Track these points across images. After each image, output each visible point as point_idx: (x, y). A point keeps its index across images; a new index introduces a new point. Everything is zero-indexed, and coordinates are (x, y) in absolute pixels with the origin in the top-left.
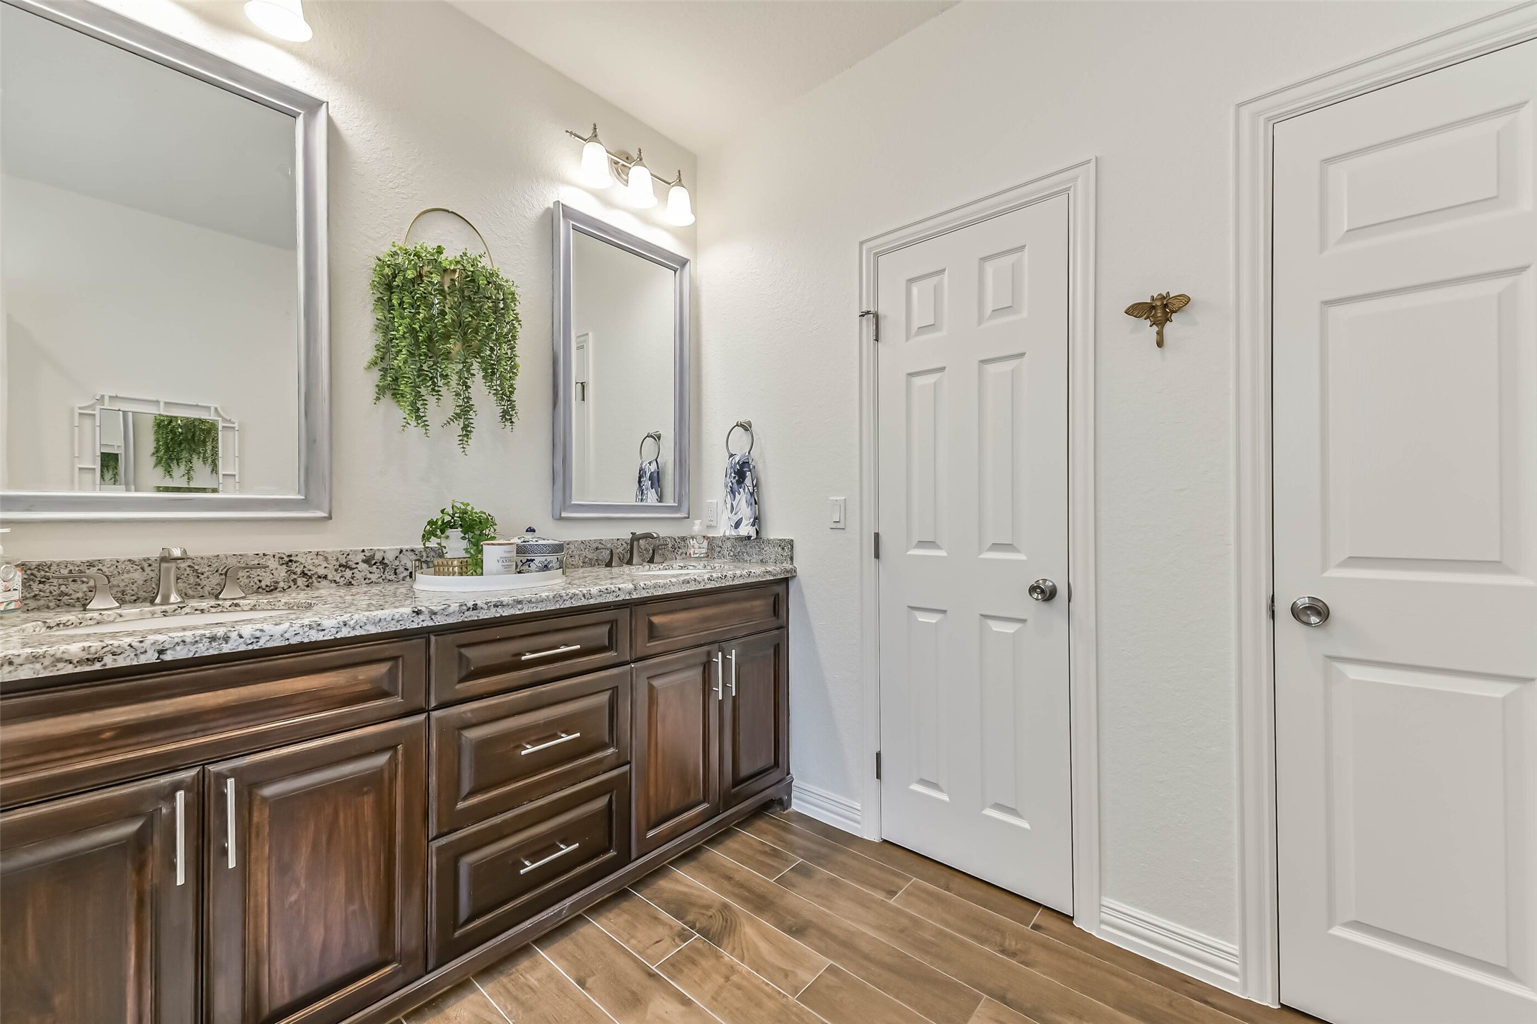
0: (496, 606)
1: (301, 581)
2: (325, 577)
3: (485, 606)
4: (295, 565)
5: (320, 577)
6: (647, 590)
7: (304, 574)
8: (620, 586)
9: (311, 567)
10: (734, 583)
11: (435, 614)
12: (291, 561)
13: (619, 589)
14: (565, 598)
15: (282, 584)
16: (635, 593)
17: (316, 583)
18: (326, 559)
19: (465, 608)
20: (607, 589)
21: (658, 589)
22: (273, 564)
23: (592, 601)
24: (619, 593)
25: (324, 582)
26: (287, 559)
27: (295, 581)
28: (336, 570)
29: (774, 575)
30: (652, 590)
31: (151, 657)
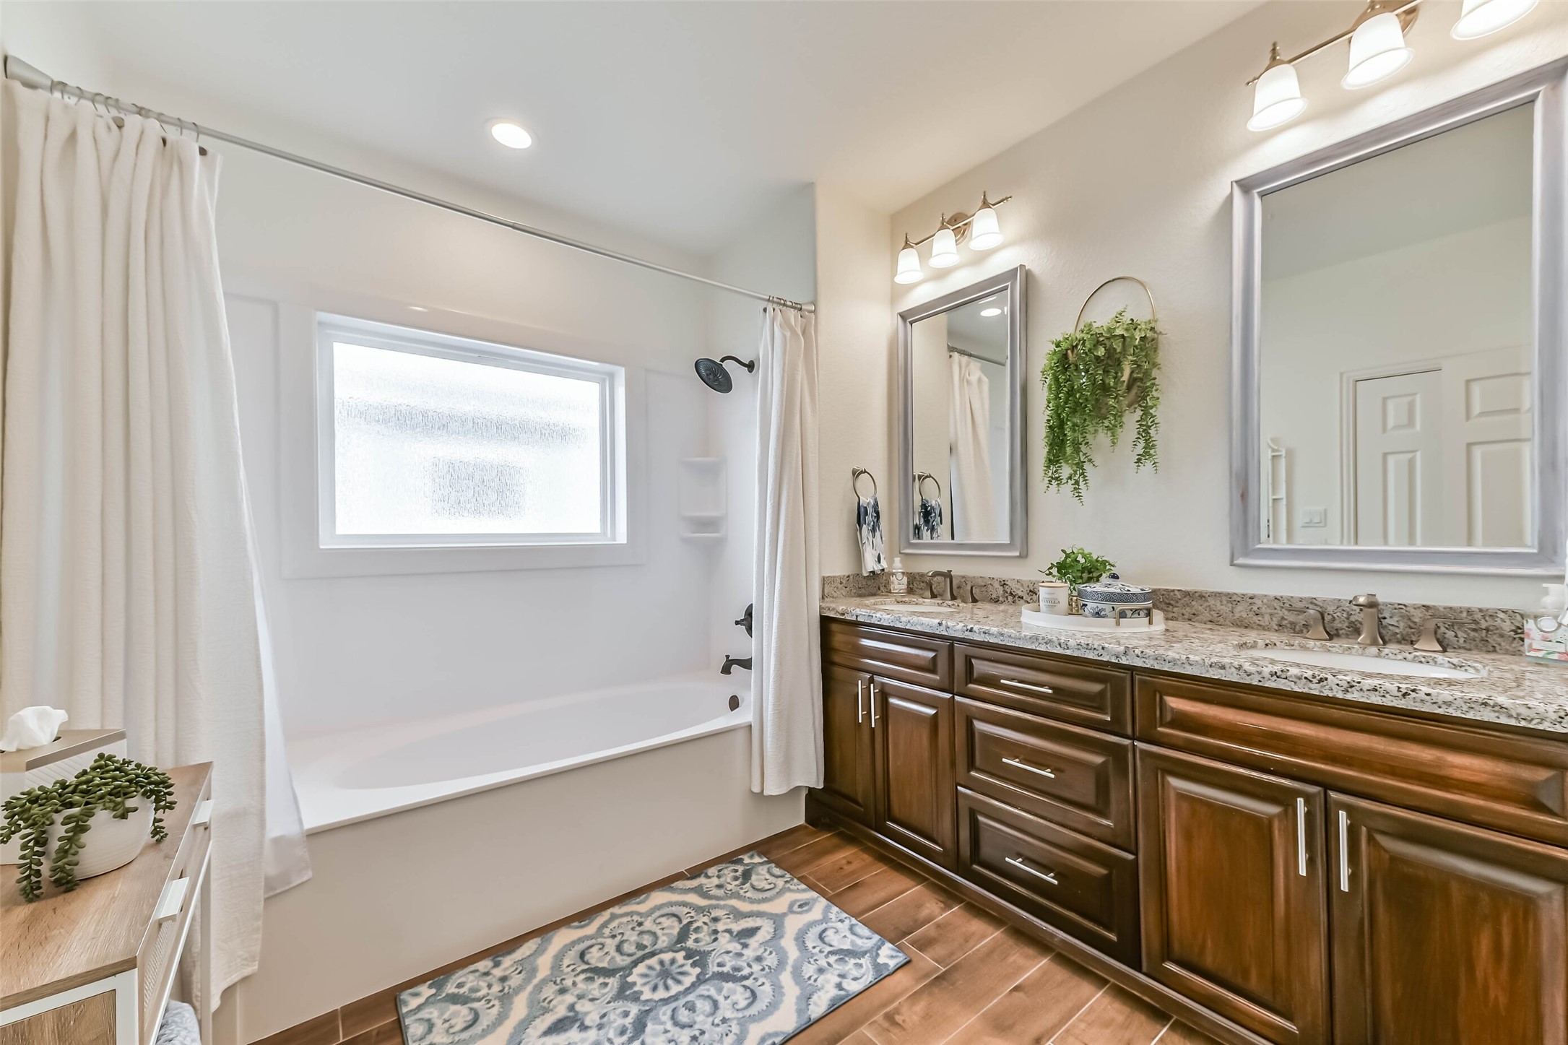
0: (985, 633)
1: (1010, 598)
2: (1022, 598)
3: (977, 631)
4: (1007, 587)
5: (1019, 597)
6: (1144, 660)
7: (1011, 594)
8: (1106, 645)
9: (1015, 590)
10: (1349, 697)
11: (948, 628)
12: (1005, 584)
13: (1103, 648)
14: (1040, 641)
15: (1001, 599)
16: (1123, 658)
17: (1017, 601)
18: (1022, 585)
19: (965, 628)
20: (1088, 645)
21: (1163, 663)
22: (997, 585)
23: (1068, 652)
24: (1101, 652)
25: (1022, 601)
26: (1003, 583)
27: (1007, 597)
28: (1028, 594)
29: (1518, 717)
30: (1152, 662)
31: (854, 618)
